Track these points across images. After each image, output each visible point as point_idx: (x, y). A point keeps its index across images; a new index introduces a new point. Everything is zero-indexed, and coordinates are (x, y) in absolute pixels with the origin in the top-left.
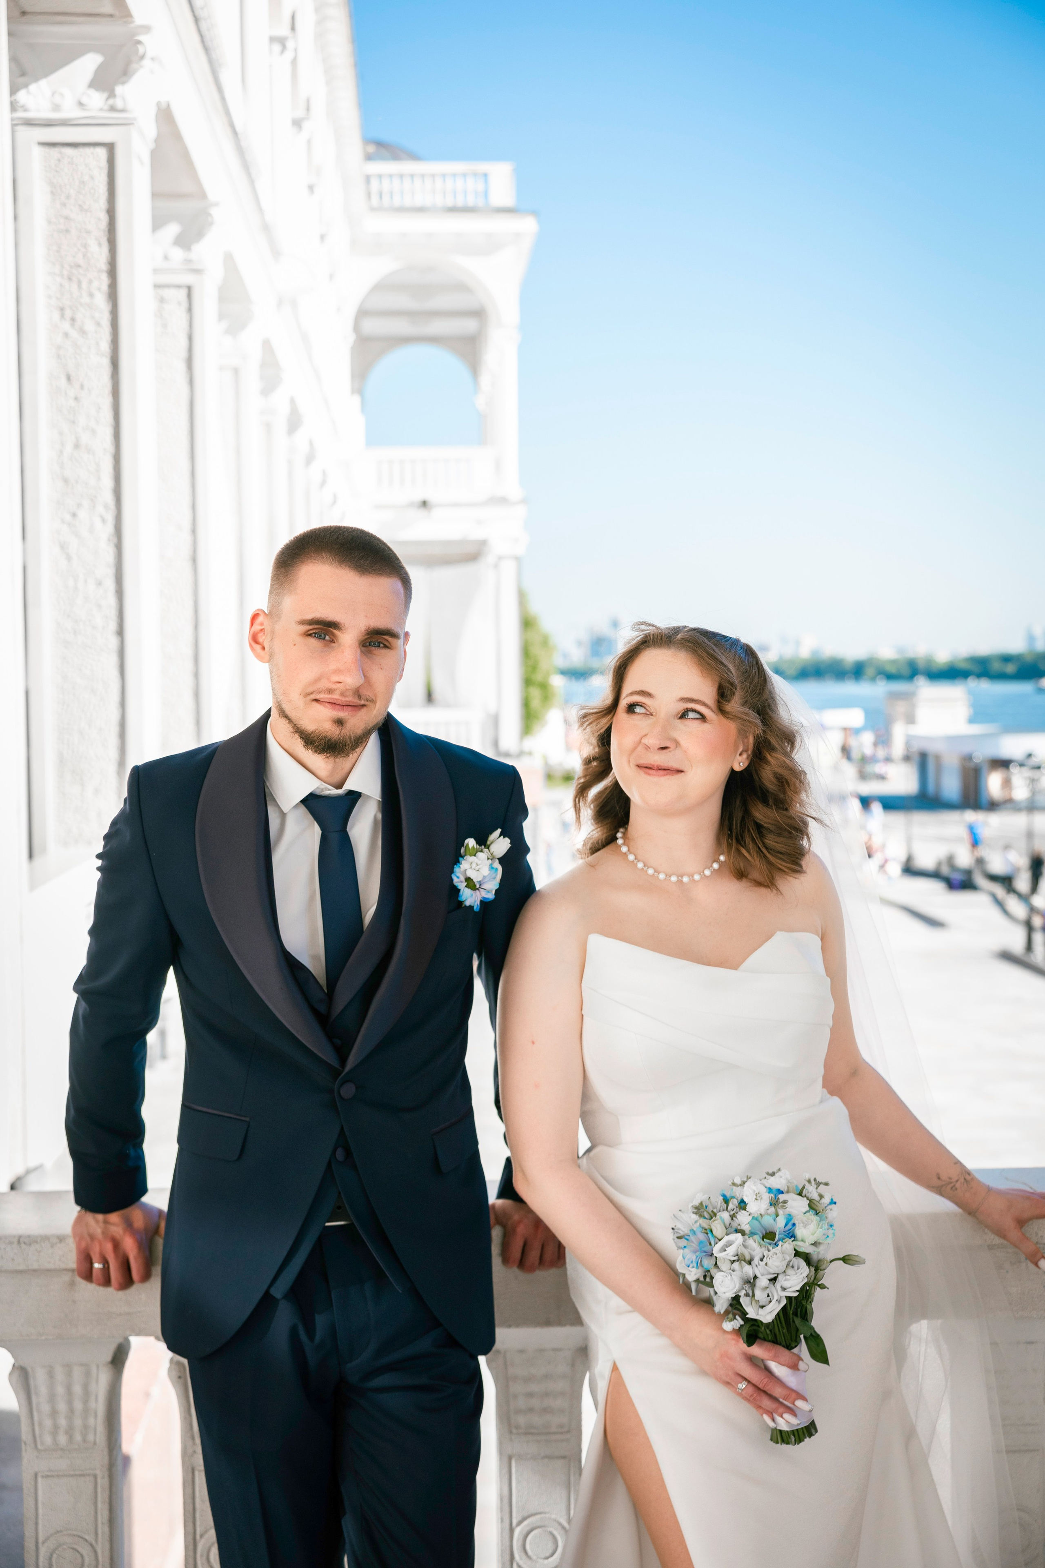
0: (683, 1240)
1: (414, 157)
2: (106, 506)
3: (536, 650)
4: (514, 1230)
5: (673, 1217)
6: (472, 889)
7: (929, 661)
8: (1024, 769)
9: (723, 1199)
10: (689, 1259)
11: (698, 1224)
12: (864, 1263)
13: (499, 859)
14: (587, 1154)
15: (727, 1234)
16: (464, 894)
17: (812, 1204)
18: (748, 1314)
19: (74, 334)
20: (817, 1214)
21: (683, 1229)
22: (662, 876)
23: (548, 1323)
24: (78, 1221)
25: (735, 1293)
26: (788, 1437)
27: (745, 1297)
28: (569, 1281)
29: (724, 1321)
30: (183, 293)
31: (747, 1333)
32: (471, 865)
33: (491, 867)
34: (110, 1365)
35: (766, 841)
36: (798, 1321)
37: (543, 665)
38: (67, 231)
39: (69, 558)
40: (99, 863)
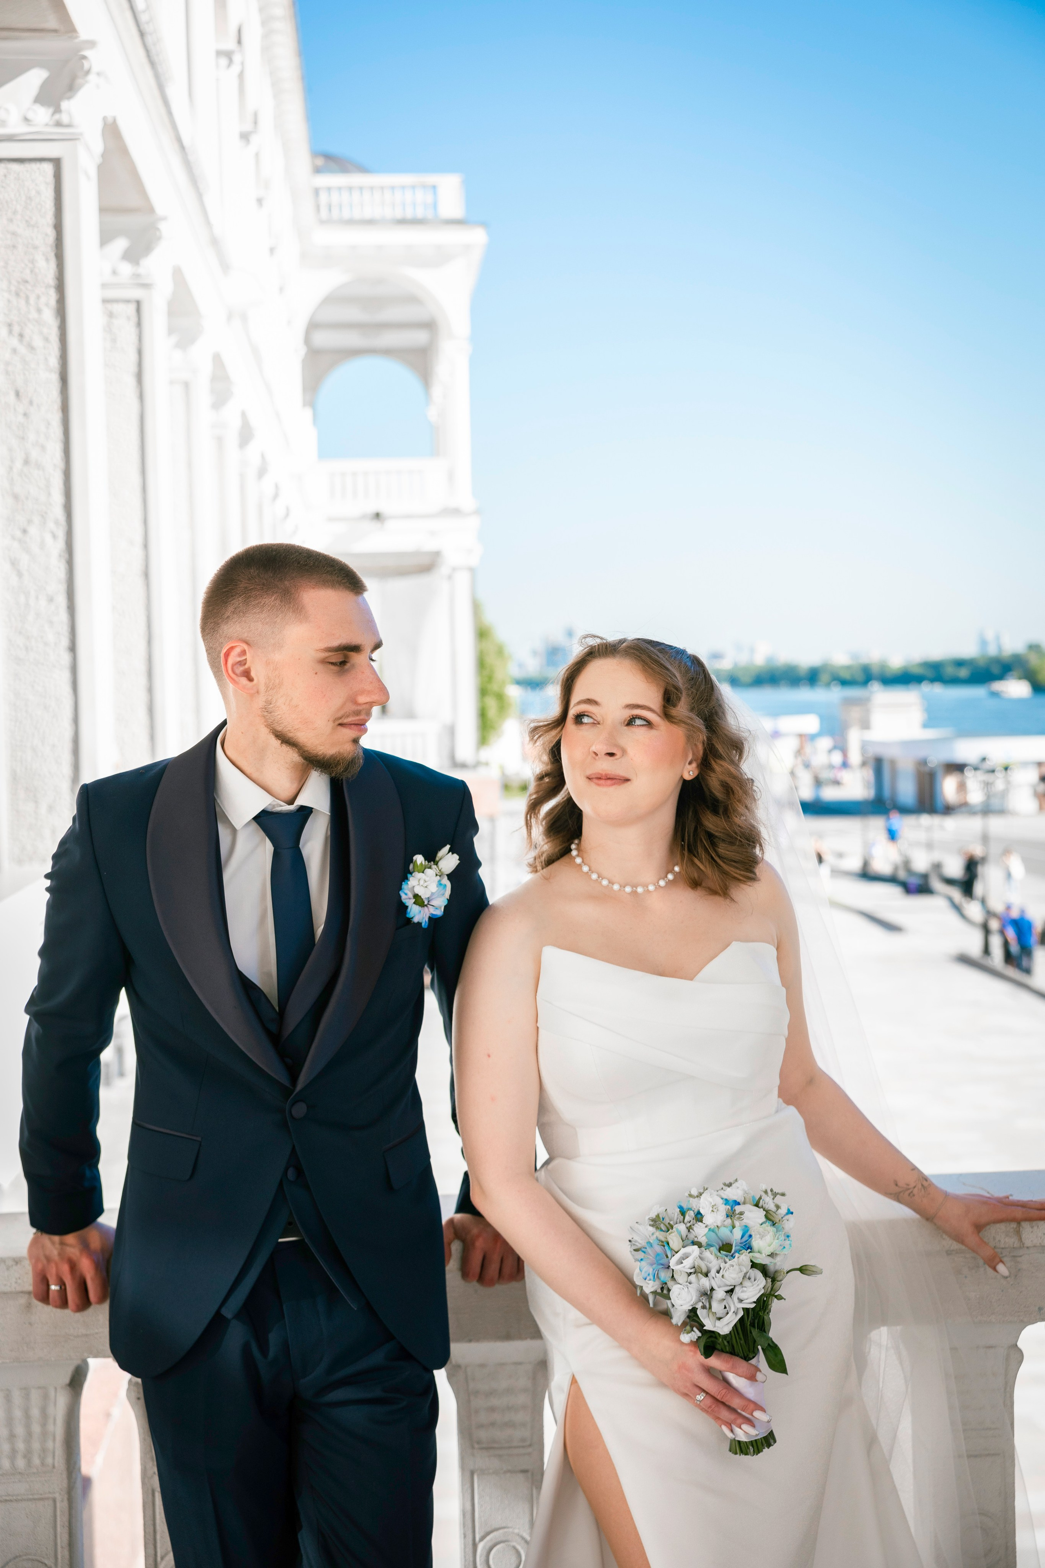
0: (640, 1252)
1: (362, 169)
2: (57, 522)
3: (490, 660)
4: (473, 1244)
5: (630, 1229)
6: (420, 906)
7: (883, 666)
8: (979, 773)
9: (680, 1211)
10: (646, 1272)
11: (655, 1236)
12: (821, 1273)
13: (447, 875)
14: (545, 1166)
15: (684, 1247)
16: (412, 910)
17: (768, 1215)
18: (705, 1326)
19: (22, 350)
20: (774, 1224)
21: (640, 1241)
22: (616, 887)
23: (508, 1337)
24: (34, 1243)
25: (692, 1306)
26: (746, 1448)
27: (702, 1310)
28: (528, 1294)
29: (682, 1333)
30: (132, 308)
31: (704, 1345)
32: (419, 881)
33: (440, 884)
34: (68, 1388)
35: (720, 850)
36: (755, 1332)
37: (499, 675)
38: (14, 247)
39: (20, 575)
40: (48, 883)
